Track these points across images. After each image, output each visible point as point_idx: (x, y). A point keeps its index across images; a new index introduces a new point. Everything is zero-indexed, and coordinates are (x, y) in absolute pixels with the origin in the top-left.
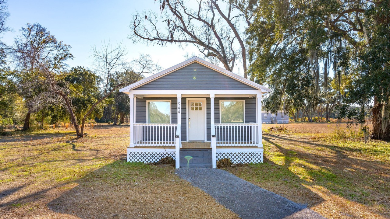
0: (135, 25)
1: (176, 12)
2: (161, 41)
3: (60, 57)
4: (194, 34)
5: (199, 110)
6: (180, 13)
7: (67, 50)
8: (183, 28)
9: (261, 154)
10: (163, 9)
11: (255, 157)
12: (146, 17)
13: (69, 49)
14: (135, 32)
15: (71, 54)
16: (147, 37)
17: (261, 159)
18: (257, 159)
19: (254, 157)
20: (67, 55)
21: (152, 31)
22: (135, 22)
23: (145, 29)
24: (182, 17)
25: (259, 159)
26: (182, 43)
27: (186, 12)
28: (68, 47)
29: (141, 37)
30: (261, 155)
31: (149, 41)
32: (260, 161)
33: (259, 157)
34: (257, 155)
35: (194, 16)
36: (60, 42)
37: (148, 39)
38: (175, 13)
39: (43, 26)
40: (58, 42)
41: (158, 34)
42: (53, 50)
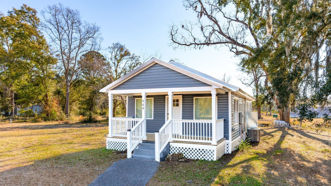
0: (172, 35)
1: (213, 18)
2: (197, 45)
3: (133, 65)
4: (229, 35)
5: (176, 106)
6: (215, 18)
7: (138, 60)
8: (219, 31)
9: (213, 151)
10: (201, 17)
11: (208, 154)
12: (183, 26)
13: (139, 59)
14: (173, 40)
15: (140, 63)
16: (184, 43)
17: (213, 156)
18: (210, 156)
19: (206, 154)
20: (138, 63)
21: (189, 38)
22: (171, 32)
23: (183, 37)
24: (217, 21)
25: (212, 156)
26: (217, 45)
27: (225, 16)
28: (138, 57)
29: (179, 44)
30: (214, 153)
31: (186, 47)
32: (213, 158)
33: (212, 154)
34: (210, 152)
35: (232, 18)
36: (133, 54)
37: (185, 44)
38: (211, 19)
39: (122, 44)
40: (132, 55)
41: (195, 39)
42: (129, 60)
